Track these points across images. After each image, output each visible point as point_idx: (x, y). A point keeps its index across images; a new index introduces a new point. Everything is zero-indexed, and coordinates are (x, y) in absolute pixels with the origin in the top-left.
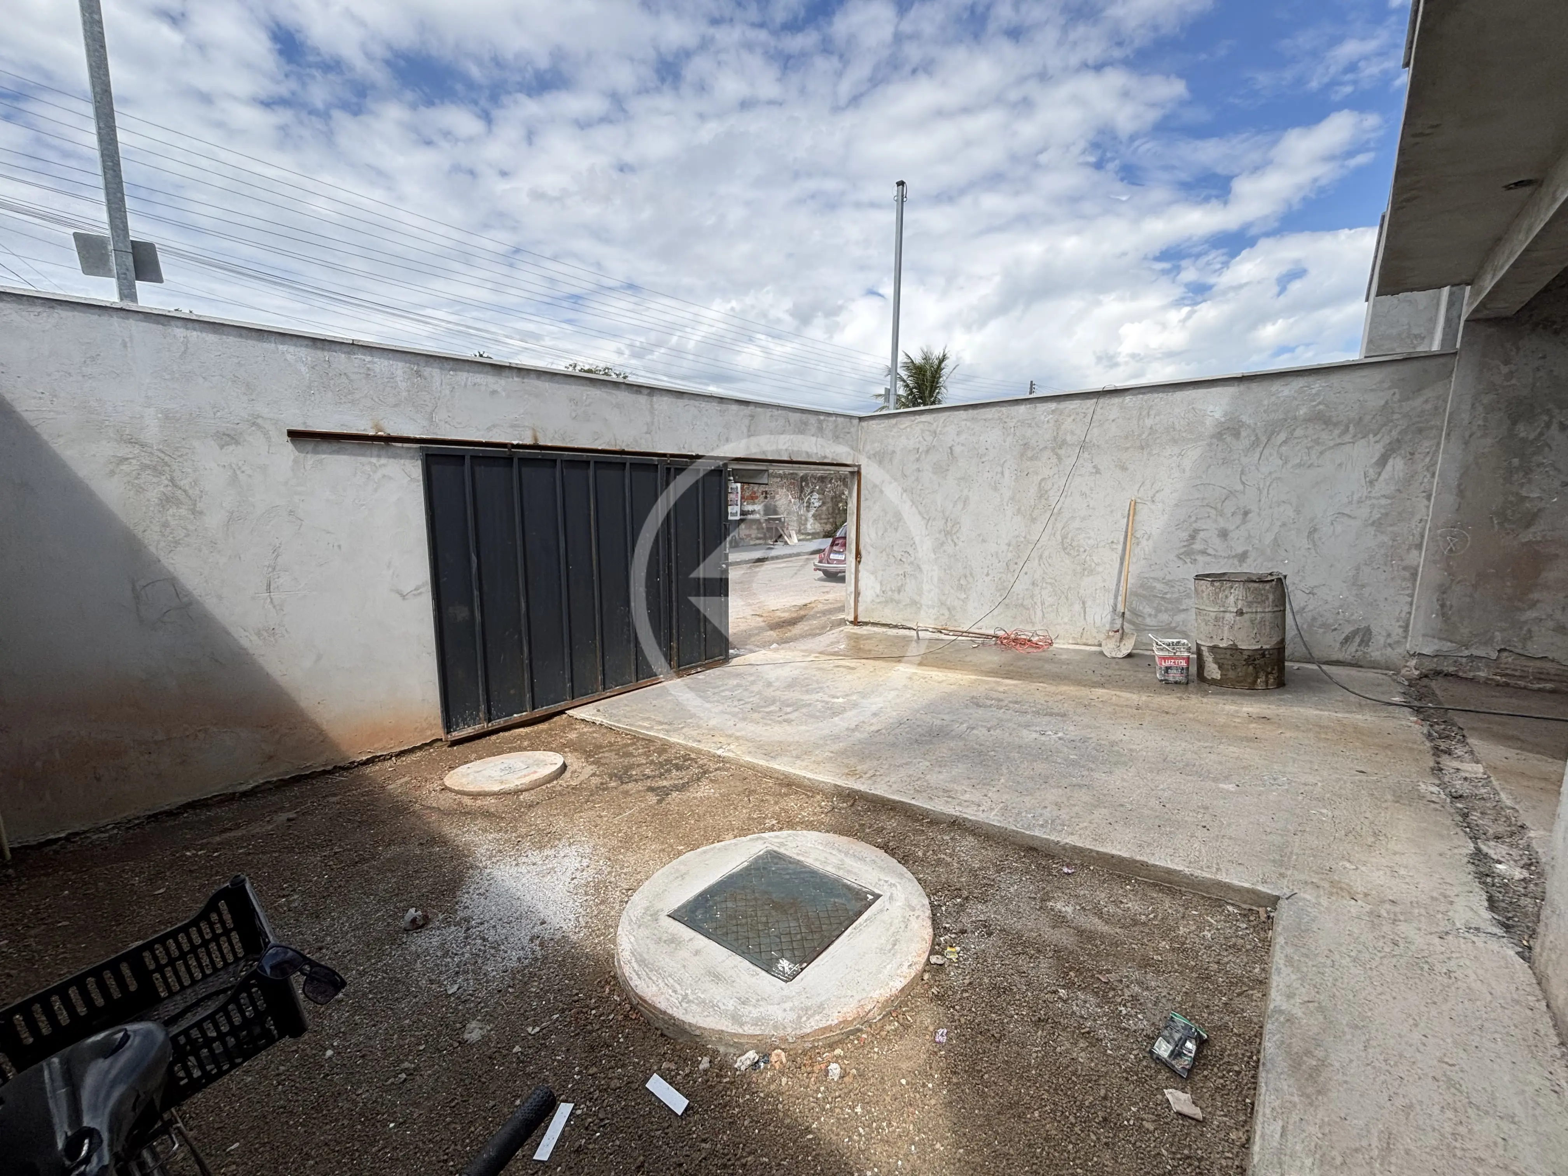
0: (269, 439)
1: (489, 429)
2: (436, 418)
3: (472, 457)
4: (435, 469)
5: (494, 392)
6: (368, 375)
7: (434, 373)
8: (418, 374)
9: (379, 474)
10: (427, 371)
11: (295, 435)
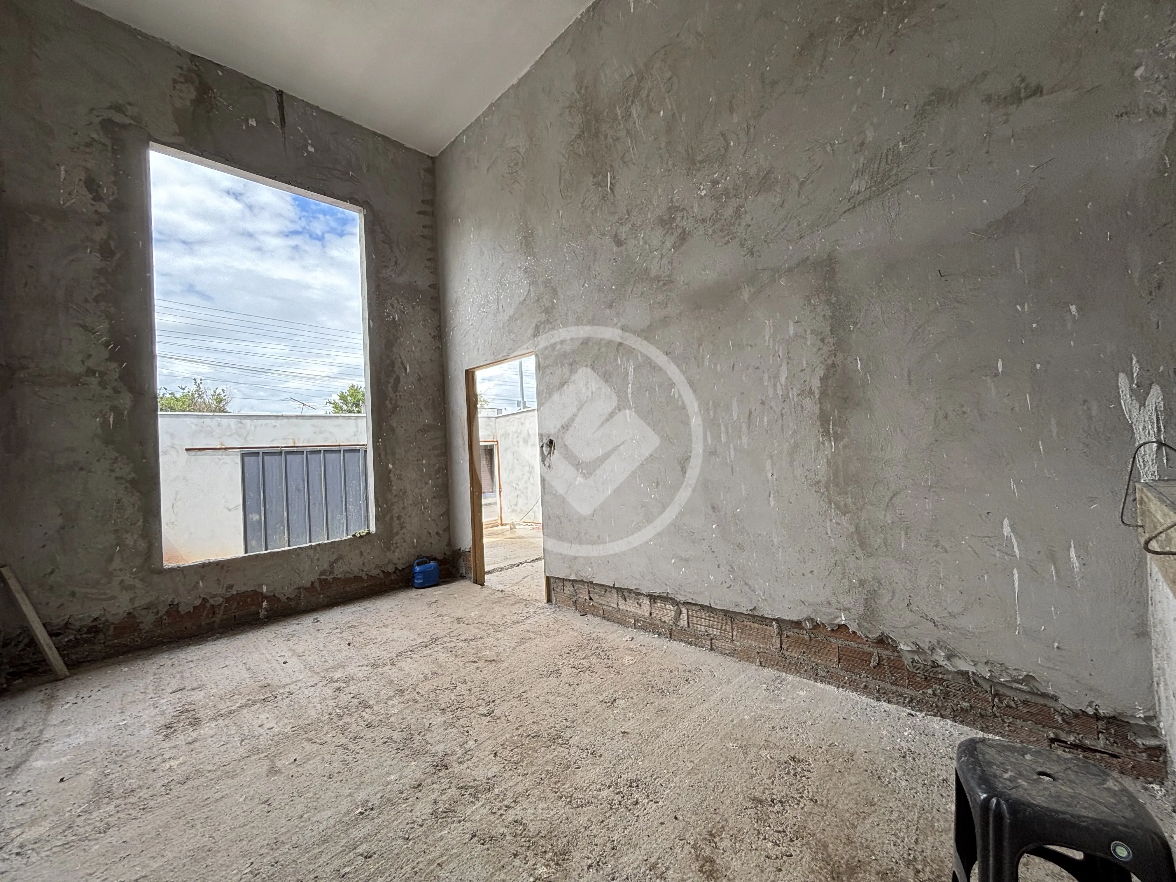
0: (178, 452)
1: (272, 441)
2: (248, 438)
3: (263, 453)
4: (246, 459)
5: (275, 426)
6: (219, 425)
7: (248, 422)
8: (241, 423)
9: (222, 461)
10: (244, 421)
11: (187, 450)
